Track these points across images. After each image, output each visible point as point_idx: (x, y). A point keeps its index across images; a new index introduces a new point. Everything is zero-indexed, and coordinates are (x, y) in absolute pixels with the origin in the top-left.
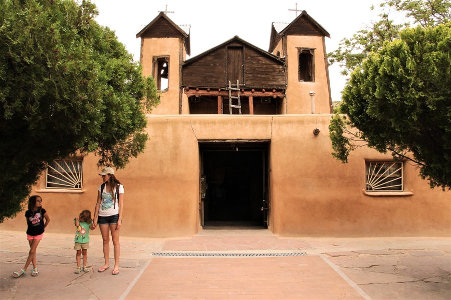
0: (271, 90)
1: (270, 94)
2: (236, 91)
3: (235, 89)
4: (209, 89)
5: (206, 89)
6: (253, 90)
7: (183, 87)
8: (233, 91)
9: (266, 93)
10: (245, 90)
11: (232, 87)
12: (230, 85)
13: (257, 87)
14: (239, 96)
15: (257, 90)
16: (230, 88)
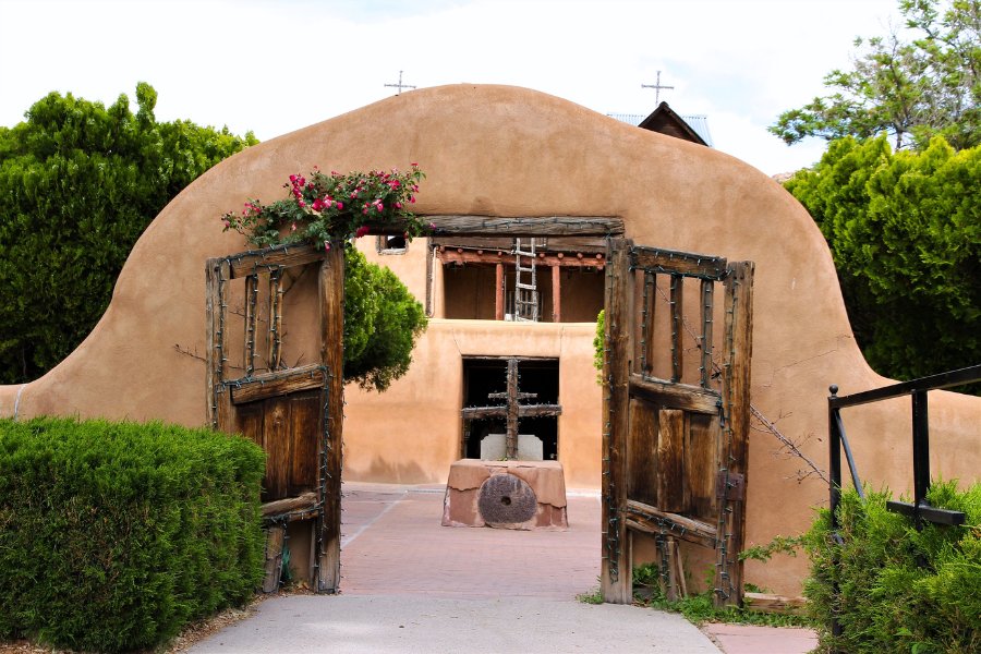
0: (592, 256)
1: (592, 263)
2: (530, 258)
3: (527, 254)
4: (480, 252)
5: (476, 251)
6: (560, 255)
7: (434, 246)
8: (522, 257)
9: (585, 260)
10: (547, 255)
11: (522, 249)
12: (518, 245)
13: (566, 250)
14: (533, 266)
15: (567, 254)
16: (518, 251)
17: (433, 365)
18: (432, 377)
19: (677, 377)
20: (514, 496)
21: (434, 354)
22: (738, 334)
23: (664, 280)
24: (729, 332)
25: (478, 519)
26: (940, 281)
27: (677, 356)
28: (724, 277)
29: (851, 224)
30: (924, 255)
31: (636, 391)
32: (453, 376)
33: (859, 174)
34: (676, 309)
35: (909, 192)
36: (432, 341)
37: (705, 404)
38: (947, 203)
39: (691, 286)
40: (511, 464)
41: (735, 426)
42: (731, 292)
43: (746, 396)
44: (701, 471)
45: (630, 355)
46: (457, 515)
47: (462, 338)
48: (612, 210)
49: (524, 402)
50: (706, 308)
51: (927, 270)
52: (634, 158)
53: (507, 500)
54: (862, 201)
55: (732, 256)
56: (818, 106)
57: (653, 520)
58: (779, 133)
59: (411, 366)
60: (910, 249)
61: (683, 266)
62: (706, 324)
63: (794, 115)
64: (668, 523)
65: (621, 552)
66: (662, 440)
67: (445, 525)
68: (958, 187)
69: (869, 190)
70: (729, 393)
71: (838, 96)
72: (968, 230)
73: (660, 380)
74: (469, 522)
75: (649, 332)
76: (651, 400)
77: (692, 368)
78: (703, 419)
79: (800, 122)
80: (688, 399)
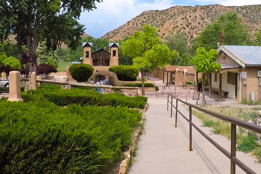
7: (92, 57)
8: (100, 59)
10: (103, 58)
43: (114, 82)
66: (111, 84)
73: (111, 81)
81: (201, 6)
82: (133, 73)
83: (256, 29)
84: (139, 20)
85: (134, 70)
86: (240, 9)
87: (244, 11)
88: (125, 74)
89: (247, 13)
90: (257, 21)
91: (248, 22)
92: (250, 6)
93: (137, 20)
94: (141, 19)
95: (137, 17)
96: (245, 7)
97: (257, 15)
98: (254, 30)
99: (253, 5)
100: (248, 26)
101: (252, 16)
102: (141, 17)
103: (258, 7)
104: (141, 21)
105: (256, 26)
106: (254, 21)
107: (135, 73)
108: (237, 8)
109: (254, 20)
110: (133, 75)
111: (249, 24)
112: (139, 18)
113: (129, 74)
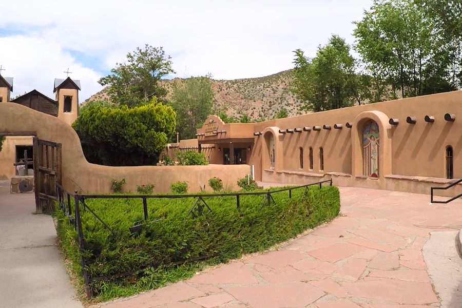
17: (8, 148)
18: (8, 151)
19: (48, 167)
20: (27, 185)
21: (8, 145)
22: (59, 158)
23: (45, 146)
24: (57, 157)
25: (19, 191)
26: (109, 139)
27: (48, 163)
28: (56, 146)
29: (92, 126)
30: (106, 133)
31: (40, 170)
32: (13, 151)
33: (94, 115)
34: (47, 153)
35: (103, 120)
36: (8, 142)
37: (53, 173)
38: (110, 122)
39: (50, 148)
40: (26, 177)
41: (59, 177)
42: (57, 150)
43: (61, 171)
44: (53, 186)
45: (38, 162)
46: (14, 191)
47: (15, 141)
48: (34, 131)
49: (29, 161)
50: (53, 153)
51: (106, 136)
52: (38, 119)
53: (26, 186)
54: (95, 121)
55: (58, 141)
56: (109, 77)
57: (45, 197)
58: (100, 83)
59: (2, 149)
60: (103, 132)
61: (48, 144)
62: (53, 156)
63: (104, 79)
64: (48, 197)
65: (39, 204)
66: (45, 180)
67: (11, 193)
68: (112, 120)
69: (96, 119)
70: (58, 171)
71: (114, 75)
72: (113, 128)
73: (44, 168)
74: (17, 192)
75: (42, 158)
76: (43, 172)
77: (50, 165)
78: (53, 175)
79: (105, 80)
80: (50, 172)
81: (182, 79)
82: (153, 131)
83: (253, 107)
84: (101, 98)
85: (158, 118)
86: (230, 84)
87: (235, 86)
88: (116, 136)
89: (239, 88)
90: (254, 97)
91: (242, 98)
92: (243, 81)
93: (98, 98)
94: (103, 96)
95: (98, 93)
96: (236, 81)
97: (252, 90)
98: (251, 108)
99: (246, 79)
100: (242, 104)
101: (247, 92)
102: (104, 94)
103: (252, 81)
104: (103, 98)
105: (253, 103)
106: (249, 98)
107: (162, 130)
108: (226, 82)
109: (249, 96)
110: (152, 137)
111: (243, 101)
112: (101, 95)
113: (137, 136)
